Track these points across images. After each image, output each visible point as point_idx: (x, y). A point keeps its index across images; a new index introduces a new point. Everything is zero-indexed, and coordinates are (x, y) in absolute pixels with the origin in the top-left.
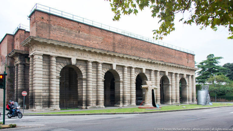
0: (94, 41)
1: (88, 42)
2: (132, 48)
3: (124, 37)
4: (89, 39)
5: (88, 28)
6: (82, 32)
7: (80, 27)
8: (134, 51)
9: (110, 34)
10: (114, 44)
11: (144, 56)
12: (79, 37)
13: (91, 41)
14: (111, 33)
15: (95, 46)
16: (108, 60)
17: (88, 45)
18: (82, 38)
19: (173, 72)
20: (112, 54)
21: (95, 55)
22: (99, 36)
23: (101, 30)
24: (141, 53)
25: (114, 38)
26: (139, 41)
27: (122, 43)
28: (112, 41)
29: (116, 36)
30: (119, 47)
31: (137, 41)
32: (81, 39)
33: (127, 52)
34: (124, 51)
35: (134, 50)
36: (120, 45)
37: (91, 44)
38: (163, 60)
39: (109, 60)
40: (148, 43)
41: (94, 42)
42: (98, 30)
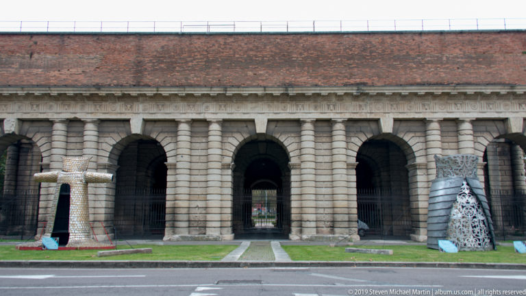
0: (74, 67)
1: (56, 73)
2: (209, 64)
3: (177, 38)
4: (59, 67)
5: (56, 40)
6: (39, 53)
7: (36, 43)
8: (217, 72)
9: (126, 42)
10: (139, 64)
11: (263, 80)
12: (30, 67)
13: (65, 71)
14: (131, 38)
15: (76, 80)
16: (114, 111)
17: (53, 81)
18: (38, 67)
19: (428, 116)
20: (134, 93)
21: (73, 102)
22: (88, 53)
23: (95, 38)
24: (250, 73)
25: (139, 49)
26: (240, 38)
27: (170, 57)
28: (132, 58)
29: (145, 43)
30: (157, 70)
31: (231, 40)
32: (35, 71)
33: (187, 79)
34: (178, 77)
35: (218, 68)
36: (162, 62)
37: (63, 77)
38: (364, 80)
39: (118, 110)
40: (281, 37)
41: (73, 71)
42: (85, 39)
